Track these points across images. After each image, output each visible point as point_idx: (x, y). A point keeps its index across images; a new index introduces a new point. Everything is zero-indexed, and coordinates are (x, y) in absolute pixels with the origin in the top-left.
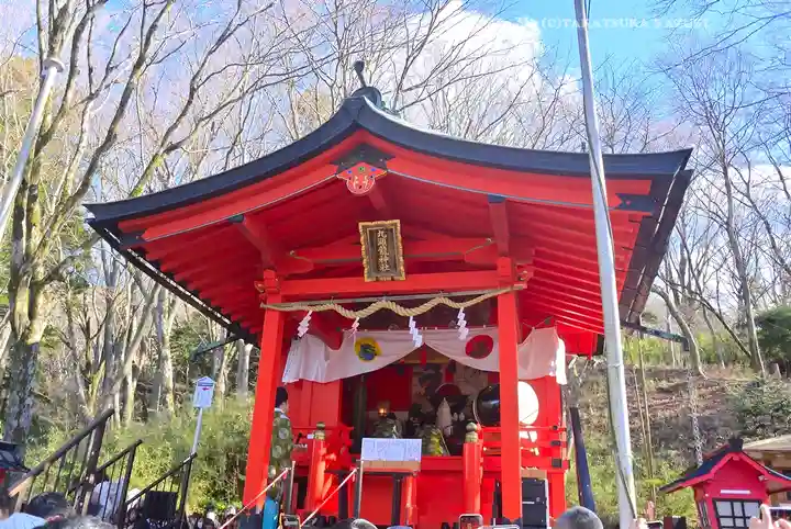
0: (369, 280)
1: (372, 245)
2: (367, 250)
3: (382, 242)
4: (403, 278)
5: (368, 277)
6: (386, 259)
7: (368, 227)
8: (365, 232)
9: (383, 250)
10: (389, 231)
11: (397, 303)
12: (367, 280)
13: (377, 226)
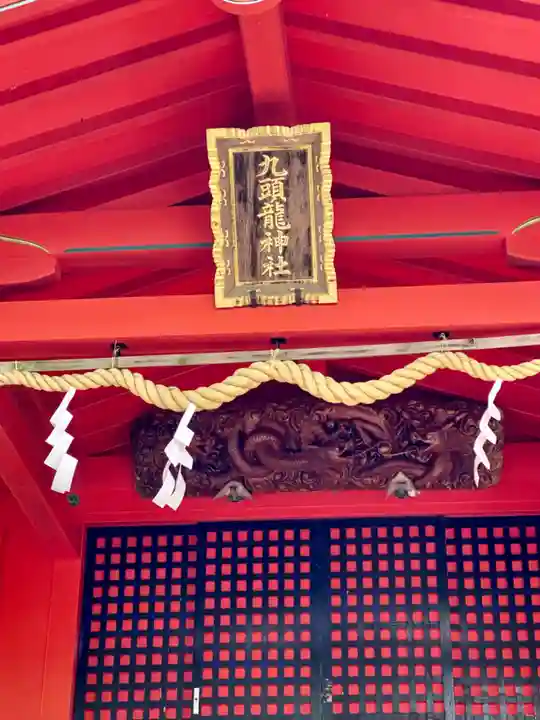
0: (230, 303)
1: (242, 197)
2: (225, 212)
3: (272, 190)
4: (332, 295)
5: (228, 294)
6: (282, 241)
7: (235, 143)
8: (223, 156)
9: (272, 215)
10: (293, 158)
11: (315, 366)
12: (221, 300)
13: (261, 141)
